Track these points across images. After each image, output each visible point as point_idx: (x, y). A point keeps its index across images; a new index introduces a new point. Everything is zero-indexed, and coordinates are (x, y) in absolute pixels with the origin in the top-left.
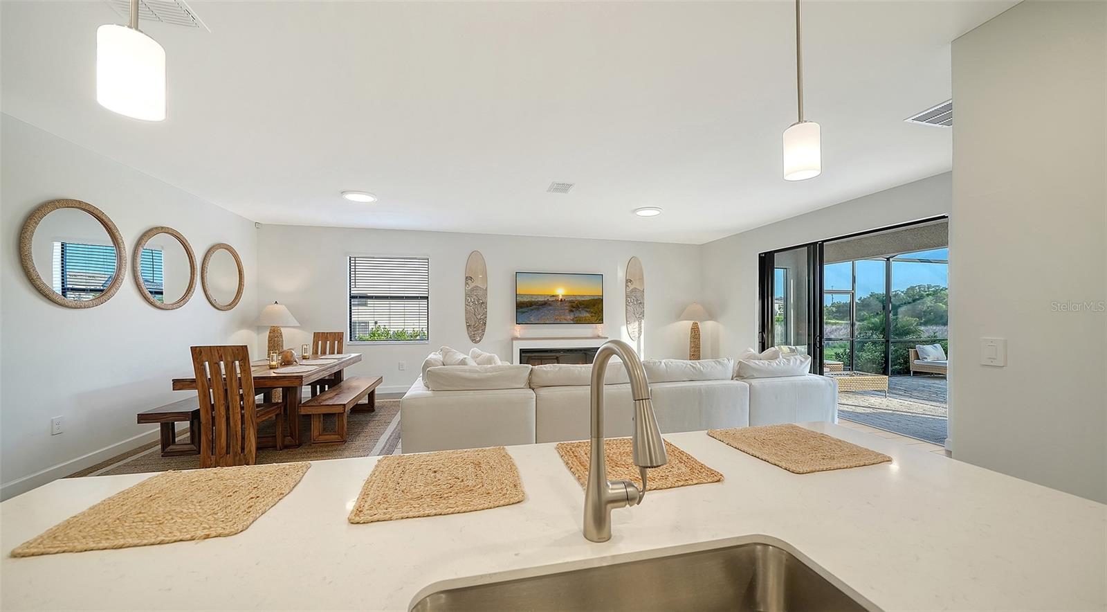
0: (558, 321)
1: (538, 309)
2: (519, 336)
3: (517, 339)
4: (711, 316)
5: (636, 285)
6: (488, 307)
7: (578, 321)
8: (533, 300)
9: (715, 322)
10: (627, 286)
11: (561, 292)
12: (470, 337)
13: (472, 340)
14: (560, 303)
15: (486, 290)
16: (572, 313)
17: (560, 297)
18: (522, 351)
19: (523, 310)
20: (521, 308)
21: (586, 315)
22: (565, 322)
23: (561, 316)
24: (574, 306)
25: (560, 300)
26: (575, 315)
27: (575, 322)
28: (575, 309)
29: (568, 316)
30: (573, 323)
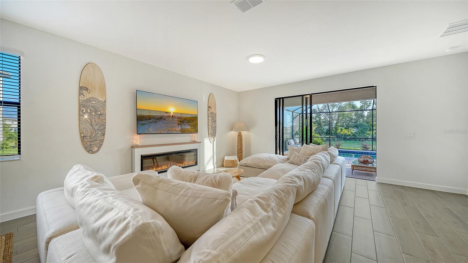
0: (170, 132)
1: (156, 122)
2: (139, 143)
3: (138, 147)
4: (248, 129)
5: (212, 110)
6: (107, 119)
7: (183, 132)
8: (151, 114)
9: (248, 132)
10: (208, 110)
11: (172, 110)
12: (86, 148)
13: (88, 151)
14: (171, 118)
15: (105, 102)
16: (180, 126)
17: (172, 114)
18: (143, 158)
19: (143, 122)
20: (141, 120)
21: (188, 127)
22: (175, 132)
23: (172, 128)
24: (181, 121)
25: (171, 116)
26: (181, 127)
27: (181, 132)
28: (181, 123)
29: (177, 128)
30: (180, 133)
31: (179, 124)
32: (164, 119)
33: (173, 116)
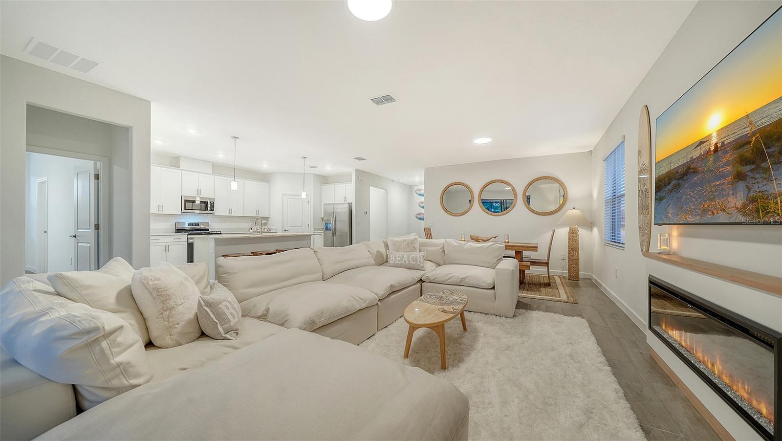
14: (712, 159)
16: (742, 184)
20: (660, 189)
22: (722, 217)
23: (712, 200)
24: (748, 155)
25: (712, 148)
26: (749, 189)
27: (748, 219)
28: (748, 168)
29: (730, 199)
30: (743, 219)
31: (740, 177)
32: (695, 172)
33: (716, 150)
